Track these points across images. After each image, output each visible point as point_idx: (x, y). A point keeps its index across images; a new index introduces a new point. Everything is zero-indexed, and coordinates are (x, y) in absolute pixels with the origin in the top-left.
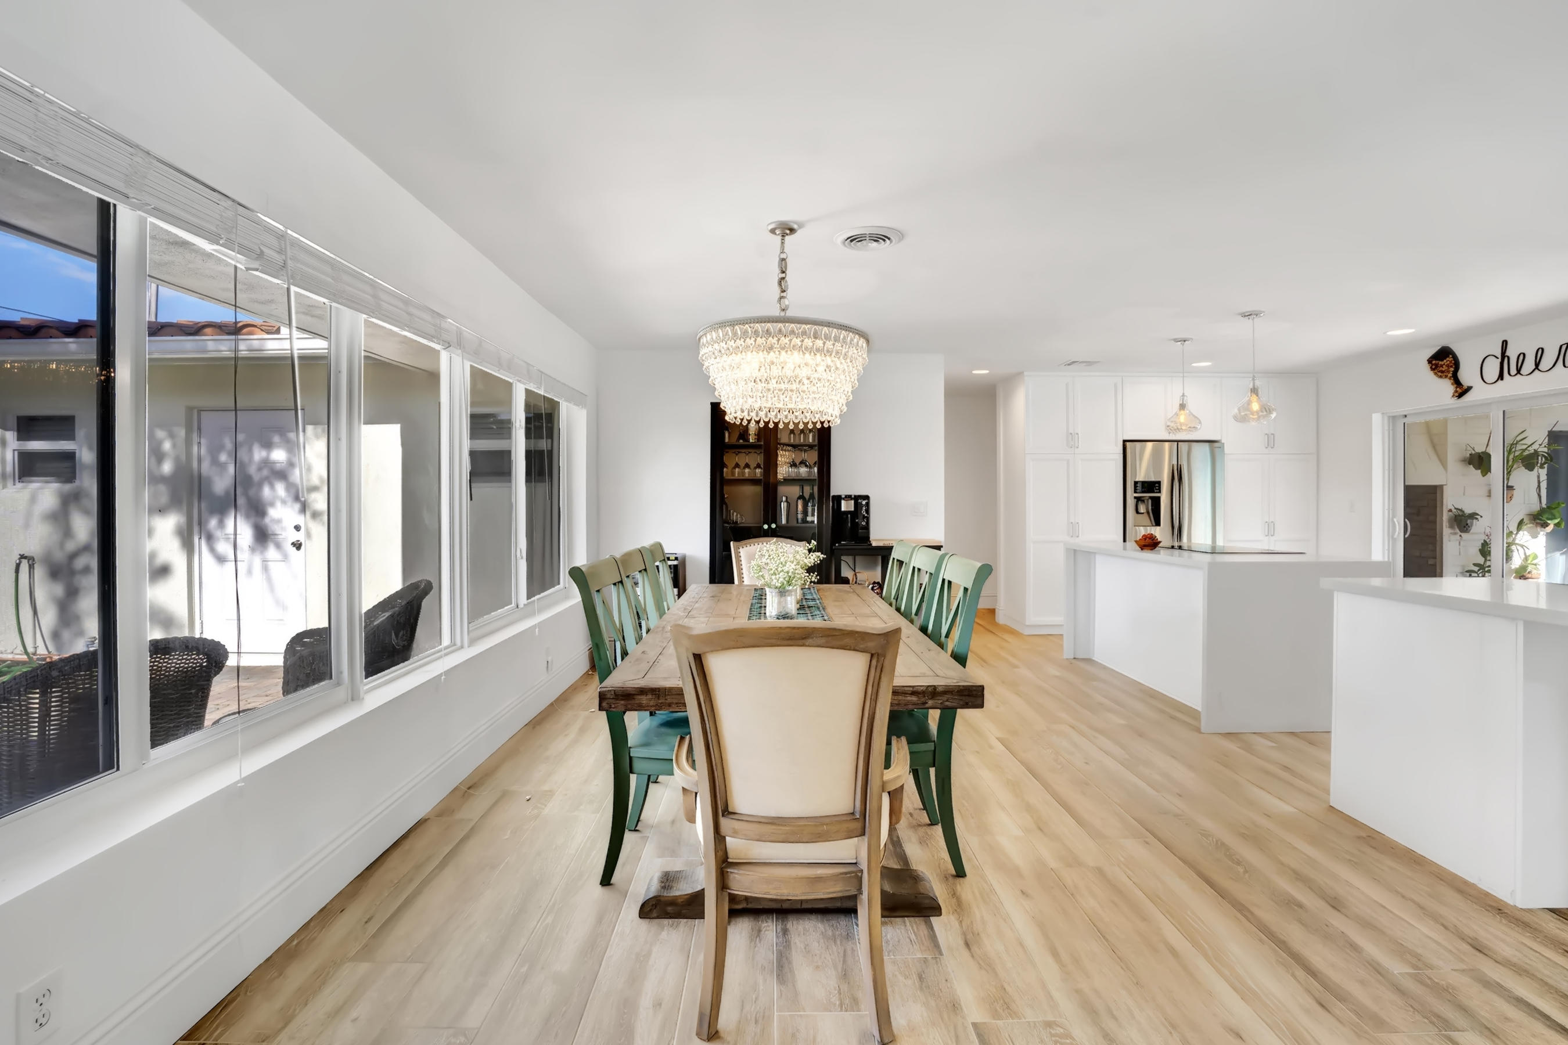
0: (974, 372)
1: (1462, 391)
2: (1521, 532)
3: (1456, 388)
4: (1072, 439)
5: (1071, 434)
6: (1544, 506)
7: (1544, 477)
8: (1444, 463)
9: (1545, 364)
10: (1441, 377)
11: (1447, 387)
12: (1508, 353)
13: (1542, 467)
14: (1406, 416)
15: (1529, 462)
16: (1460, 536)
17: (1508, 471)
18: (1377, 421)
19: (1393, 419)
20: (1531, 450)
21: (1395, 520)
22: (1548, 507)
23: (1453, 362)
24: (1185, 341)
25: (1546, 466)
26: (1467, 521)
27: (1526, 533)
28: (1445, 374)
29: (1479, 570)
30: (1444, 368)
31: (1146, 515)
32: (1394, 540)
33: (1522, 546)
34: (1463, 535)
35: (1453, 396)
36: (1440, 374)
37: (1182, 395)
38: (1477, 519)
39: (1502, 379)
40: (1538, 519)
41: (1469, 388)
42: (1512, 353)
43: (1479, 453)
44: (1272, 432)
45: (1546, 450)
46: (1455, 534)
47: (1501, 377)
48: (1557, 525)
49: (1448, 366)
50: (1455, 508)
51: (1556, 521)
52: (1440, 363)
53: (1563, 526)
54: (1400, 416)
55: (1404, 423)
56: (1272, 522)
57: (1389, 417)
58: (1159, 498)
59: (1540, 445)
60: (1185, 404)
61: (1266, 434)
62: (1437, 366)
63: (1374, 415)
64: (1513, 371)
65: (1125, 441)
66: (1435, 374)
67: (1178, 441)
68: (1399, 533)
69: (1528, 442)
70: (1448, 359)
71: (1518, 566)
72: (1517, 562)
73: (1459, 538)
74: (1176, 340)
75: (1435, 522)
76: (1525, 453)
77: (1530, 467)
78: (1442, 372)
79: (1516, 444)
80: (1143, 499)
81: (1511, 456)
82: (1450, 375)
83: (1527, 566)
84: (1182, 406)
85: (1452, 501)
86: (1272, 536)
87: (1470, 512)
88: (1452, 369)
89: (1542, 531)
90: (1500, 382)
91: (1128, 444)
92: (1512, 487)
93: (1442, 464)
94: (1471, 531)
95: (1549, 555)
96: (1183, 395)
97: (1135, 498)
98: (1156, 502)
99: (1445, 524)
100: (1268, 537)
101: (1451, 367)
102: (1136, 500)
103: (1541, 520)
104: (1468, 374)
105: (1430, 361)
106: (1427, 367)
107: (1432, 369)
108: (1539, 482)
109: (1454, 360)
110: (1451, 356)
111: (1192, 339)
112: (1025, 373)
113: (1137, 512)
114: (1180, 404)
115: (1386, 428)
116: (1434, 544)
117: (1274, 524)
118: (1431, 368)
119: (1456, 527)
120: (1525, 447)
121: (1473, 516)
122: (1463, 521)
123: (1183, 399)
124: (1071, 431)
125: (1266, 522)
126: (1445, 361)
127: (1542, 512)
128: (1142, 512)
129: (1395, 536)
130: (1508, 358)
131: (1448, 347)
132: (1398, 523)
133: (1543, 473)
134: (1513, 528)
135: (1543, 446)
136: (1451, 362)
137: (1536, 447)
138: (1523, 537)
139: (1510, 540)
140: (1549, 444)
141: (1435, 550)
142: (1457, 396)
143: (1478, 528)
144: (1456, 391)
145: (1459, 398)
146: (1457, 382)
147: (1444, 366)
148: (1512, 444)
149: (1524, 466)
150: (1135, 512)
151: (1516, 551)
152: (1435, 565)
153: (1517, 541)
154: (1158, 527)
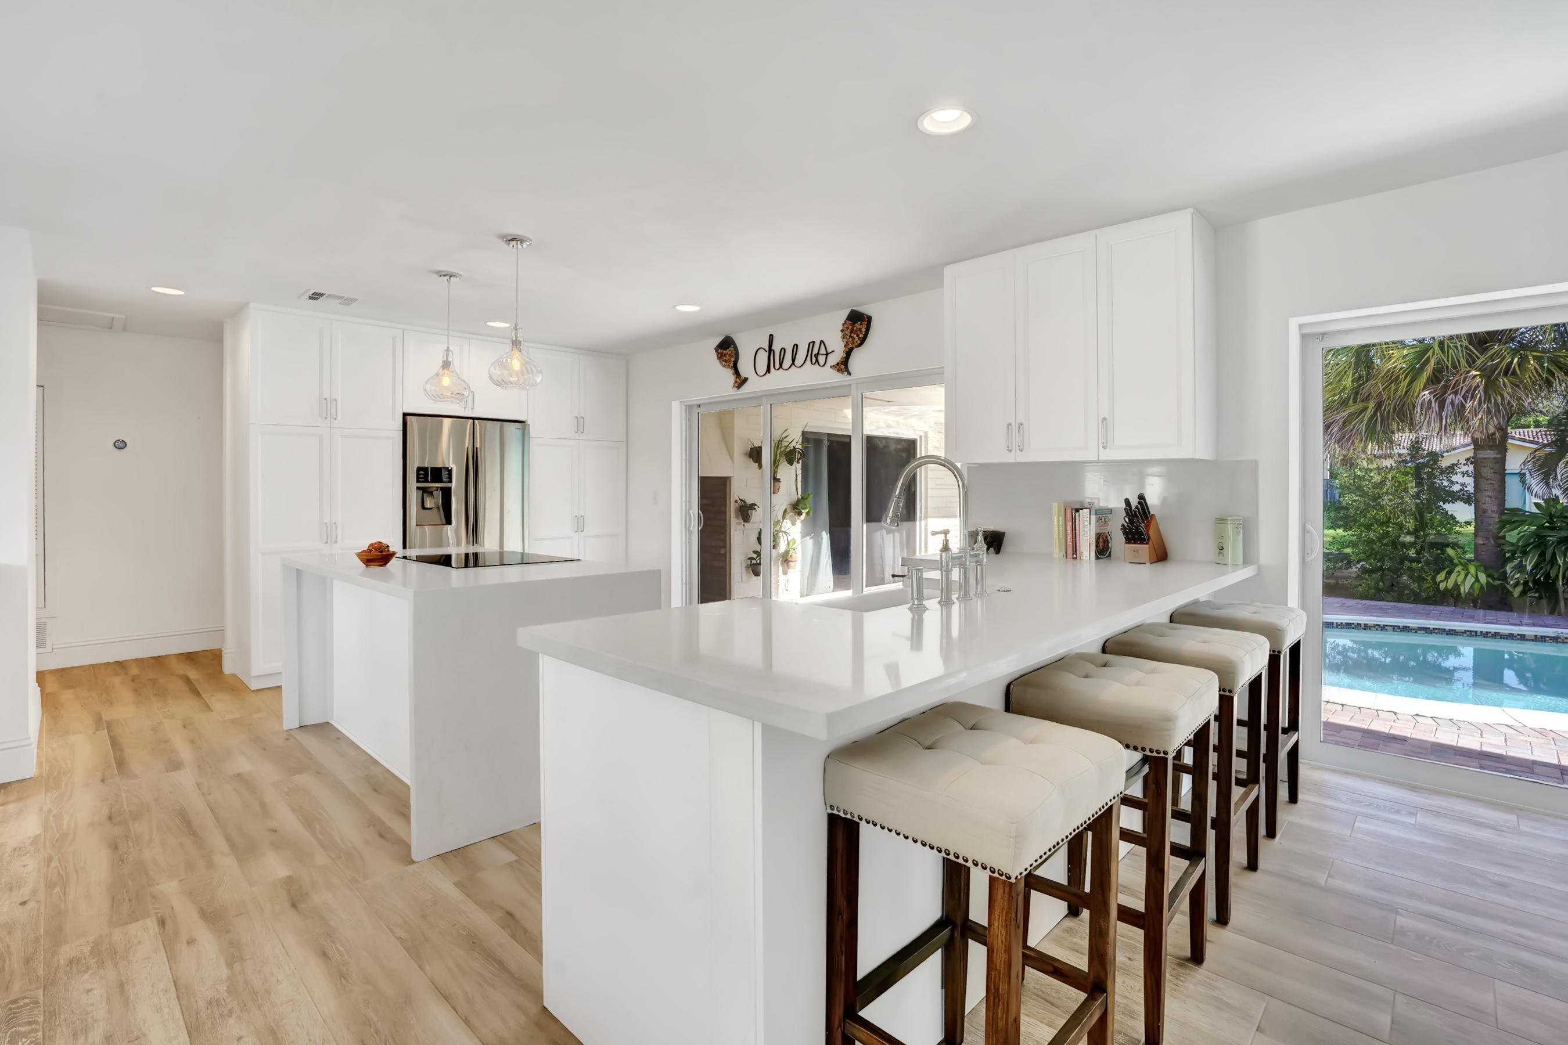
0: (154, 289)
1: (741, 381)
2: (785, 521)
3: (736, 378)
4: (327, 408)
5: (326, 399)
6: (800, 497)
7: (799, 472)
8: (731, 456)
9: (799, 360)
10: (724, 366)
11: (729, 375)
12: (773, 348)
13: (798, 462)
14: (699, 406)
15: (790, 457)
16: (744, 525)
17: (775, 464)
18: (677, 410)
19: (689, 408)
20: (791, 446)
21: (691, 512)
22: (802, 498)
23: (734, 352)
24: (451, 276)
25: (800, 461)
26: (748, 511)
27: (788, 521)
28: (728, 364)
29: (757, 557)
30: (727, 358)
31: (435, 511)
32: (691, 533)
33: (785, 533)
34: (746, 524)
35: (734, 386)
36: (724, 363)
37: (446, 349)
38: (755, 509)
39: (769, 373)
40: (796, 508)
41: (746, 380)
42: (777, 348)
43: (756, 447)
44: (583, 416)
45: (800, 447)
46: (740, 523)
47: (768, 370)
48: (808, 513)
49: (730, 355)
50: (740, 500)
51: (807, 510)
52: (725, 352)
53: (811, 515)
54: (694, 405)
55: (698, 413)
56: (582, 516)
57: (686, 406)
58: (450, 489)
59: (797, 443)
60: (450, 362)
61: (576, 417)
62: (722, 356)
63: (673, 403)
64: (777, 366)
65: (405, 415)
66: (721, 362)
67: (474, 419)
68: (694, 525)
69: (789, 439)
70: (730, 348)
71: (783, 551)
72: (782, 547)
73: (743, 527)
74: (441, 274)
75: (725, 513)
76: (788, 449)
77: (791, 462)
78: (726, 361)
79: (782, 441)
80: (432, 490)
81: (779, 452)
82: (732, 365)
83: (789, 551)
84: (446, 365)
85: (738, 492)
86: (582, 531)
87: (751, 503)
88: (733, 359)
89: (798, 519)
90: (768, 374)
91: (408, 418)
92: (779, 479)
93: (731, 458)
94: (751, 521)
95: (804, 539)
96: (448, 350)
97: (418, 488)
98: (447, 493)
99: (733, 514)
100: (577, 533)
101: (733, 356)
102: (421, 492)
103: (797, 509)
104: (745, 367)
105: (716, 350)
106: (714, 355)
107: (719, 358)
108: (796, 476)
109: (735, 350)
110: (732, 346)
111: (461, 275)
112: (251, 305)
113: (424, 508)
114: (443, 361)
115: (684, 417)
116: (725, 534)
117: (584, 519)
118: (718, 356)
119: (740, 517)
120: (787, 444)
121: (753, 506)
122: (745, 511)
123: (447, 355)
124: (326, 395)
125: (576, 516)
126: (728, 350)
127: (798, 502)
128: (428, 506)
129: (691, 529)
130: (774, 351)
131: (730, 337)
132: (694, 515)
133: (799, 466)
134: (780, 517)
135: (799, 443)
136: (732, 352)
137: (794, 444)
138: (786, 524)
139: (778, 528)
140: (803, 442)
141: (725, 540)
142: (736, 387)
143: (756, 515)
144: (736, 382)
145: (738, 389)
146: (737, 373)
147: (727, 356)
148: (779, 441)
149: (786, 460)
150: (420, 507)
151: (782, 537)
152: (725, 555)
153: (783, 529)
154: (450, 526)
